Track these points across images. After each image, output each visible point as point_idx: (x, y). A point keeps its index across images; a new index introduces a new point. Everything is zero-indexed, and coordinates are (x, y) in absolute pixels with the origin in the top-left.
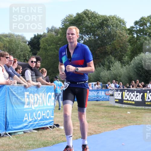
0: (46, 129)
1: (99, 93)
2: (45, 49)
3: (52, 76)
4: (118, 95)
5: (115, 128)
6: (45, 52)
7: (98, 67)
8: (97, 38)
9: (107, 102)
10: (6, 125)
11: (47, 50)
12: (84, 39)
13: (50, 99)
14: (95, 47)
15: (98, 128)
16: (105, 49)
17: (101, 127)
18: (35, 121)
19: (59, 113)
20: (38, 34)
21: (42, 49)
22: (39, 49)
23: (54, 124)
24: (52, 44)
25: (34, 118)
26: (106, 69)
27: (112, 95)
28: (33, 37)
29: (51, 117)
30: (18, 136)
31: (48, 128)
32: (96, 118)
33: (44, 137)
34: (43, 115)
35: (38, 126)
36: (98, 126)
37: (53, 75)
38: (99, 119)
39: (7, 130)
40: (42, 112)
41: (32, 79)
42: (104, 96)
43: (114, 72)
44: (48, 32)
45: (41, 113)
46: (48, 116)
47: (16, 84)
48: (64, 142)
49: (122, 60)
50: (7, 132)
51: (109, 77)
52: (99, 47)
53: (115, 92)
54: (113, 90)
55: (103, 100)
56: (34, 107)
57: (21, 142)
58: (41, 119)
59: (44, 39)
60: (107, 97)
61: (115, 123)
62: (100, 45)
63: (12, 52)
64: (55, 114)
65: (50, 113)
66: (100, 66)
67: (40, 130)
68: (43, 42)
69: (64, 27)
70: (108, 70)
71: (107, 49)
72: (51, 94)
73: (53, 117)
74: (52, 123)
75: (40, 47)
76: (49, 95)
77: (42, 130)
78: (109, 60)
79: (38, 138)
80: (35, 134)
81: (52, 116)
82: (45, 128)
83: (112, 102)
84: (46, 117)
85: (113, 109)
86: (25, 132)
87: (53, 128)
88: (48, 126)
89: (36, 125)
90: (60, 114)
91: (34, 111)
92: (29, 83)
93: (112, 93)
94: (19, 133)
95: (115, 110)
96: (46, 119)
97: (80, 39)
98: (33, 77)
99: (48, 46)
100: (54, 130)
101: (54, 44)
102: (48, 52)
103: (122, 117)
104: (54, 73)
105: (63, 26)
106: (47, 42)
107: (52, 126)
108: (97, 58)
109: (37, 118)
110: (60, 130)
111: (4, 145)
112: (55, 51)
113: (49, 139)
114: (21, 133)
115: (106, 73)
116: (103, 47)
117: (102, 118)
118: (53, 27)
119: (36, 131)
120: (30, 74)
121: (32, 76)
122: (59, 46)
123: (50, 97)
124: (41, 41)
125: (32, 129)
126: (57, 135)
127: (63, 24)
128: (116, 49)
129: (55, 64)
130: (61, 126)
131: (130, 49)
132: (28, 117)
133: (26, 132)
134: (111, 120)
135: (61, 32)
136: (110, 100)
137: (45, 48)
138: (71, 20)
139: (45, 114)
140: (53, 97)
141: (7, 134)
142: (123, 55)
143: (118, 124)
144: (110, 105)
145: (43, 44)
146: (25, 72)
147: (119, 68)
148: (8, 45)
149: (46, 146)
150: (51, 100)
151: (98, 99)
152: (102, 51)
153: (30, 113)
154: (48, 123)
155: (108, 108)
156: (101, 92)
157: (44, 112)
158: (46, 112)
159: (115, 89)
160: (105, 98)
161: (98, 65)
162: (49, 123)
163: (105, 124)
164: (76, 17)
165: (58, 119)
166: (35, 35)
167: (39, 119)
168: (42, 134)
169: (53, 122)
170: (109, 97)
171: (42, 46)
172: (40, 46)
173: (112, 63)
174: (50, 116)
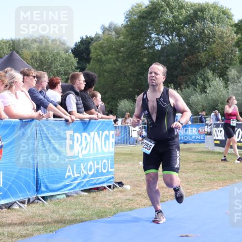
0: (102, 190)
1: (187, 131)
2: (99, 61)
3: (111, 105)
4: (218, 134)
5: (215, 187)
6: (99, 64)
7: (185, 89)
8: (184, 40)
9: (202, 145)
10: (37, 183)
11: (103, 63)
12: (162, 43)
13: (107, 142)
14: (180, 55)
15: (188, 186)
16: (197, 58)
17: (191, 185)
18: (85, 177)
19: (124, 164)
20: (86, 36)
21: (94, 60)
22: (88, 60)
23: (115, 182)
24: (110, 52)
25: (83, 172)
26: (198, 90)
27: (210, 134)
28: (79, 41)
29: (110, 170)
30: (57, 202)
31: (105, 188)
32: (184, 170)
33: (99, 203)
34: (96, 167)
35: (89, 186)
36: (187, 185)
37: (113, 103)
38: (187, 173)
39: (40, 191)
40: (95, 162)
41: (78, 108)
42: (196, 135)
43: (212, 96)
44: (103, 33)
45: (94, 164)
46: (105, 169)
47: (52, 118)
48: (131, 210)
49: (226, 76)
50: (40, 196)
51: (205, 105)
52: (186, 56)
53: (215, 129)
54: (211, 125)
55: (194, 142)
56: (83, 155)
57: (61, 211)
58: (94, 173)
59: (97, 44)
60: (202, 137)
61: (215, 179)
62: (188, 53)
63: (45, 67)
64: (116, 166)
65: (108, 164)
66: (188, 87)
67: (92, 192)
68: (96, 49)
69: (129, 23)
70: (201, 93)
71: (200, 58)
72: (109, 133)
73: (113, 170)
74: (112, 180)
75: (91, 58)
76: (106, 135)
77: (95, 192)
78: (204, 77)
79: (89, 204)
80: (84, 198)
81: (111, 168)
82: (100, 187)
83: (209, 145)
84: (102, 171)
85: (211, 155)
86: (68, 196)
87: (114, 188)
88: (105, 185)
89: (85, 184)
90: (124, 166)
91: (82, 161)
92: (72, 116)
93: (209, 131)
94: (58, 197)
95: (214, 157)
96: (102, 174)
97: (156, 44)
98: (79, 106)
99: (104, 55)
100: (115, 192)
101: (113, 52)
102: (103, 65)
103: (226, 169)
104: (114, 99)
105: (127, 22)
106: (102, 49)
107: (111, 184)
108: (183, 73)
109: (87, 172)
110: (125, 191)
111: (36, 215)
112: (115, 64)
113: (107, 206)
114: (62, 197)
115: (199, 98)
116: (193, 55)
117: (193, 171)
118: (111, 24)
119: (86, 193)
120: (75, 101)
121: (77, 104)
122: (121, 54)
123: (107, 138)
124: (92, 48)
125: (79, 189)
126: (120, 198)
127: (127, 20)
128: (214, 58)
129: (116, 84)
130: (126, 185)
131: (238, 58)
132: (73, 171)
133: (70, 196)
134: (208, 174)
135: (125, 32)
136: (206, 142)
137: (99, 59)
138: (140, 12)
139: (99, 166)
140: (113, 138)
141: (39, 199)
142: (227, 68)
143: (219, 180)
144: (205, 150)
145: (94, 52)
146: (66, 98)
147: (221, 89)
148: (38, 55)
149: (102, 217)
150: (109, 143)
151: (186, 140)
152: (192, 62)
153: (75, 165)
154: (105, 180)
155: (203, 154)
156: (192, 130)
157: (99, 162)
158: (102, 162)
159: (214, 124)
160: (198, 139)
161: (185, 85)
162: (107, 181)
163: (199, 181)
164: (148, 7)
165: (121, 174)
166: (82, 38)
167: (91, 173)
168: (95, 198)
169: (113, 178)
170: (204, 137)
171: (94, 56)
172: (91, 55)
173: (208, 80)
174: (108, 170)
